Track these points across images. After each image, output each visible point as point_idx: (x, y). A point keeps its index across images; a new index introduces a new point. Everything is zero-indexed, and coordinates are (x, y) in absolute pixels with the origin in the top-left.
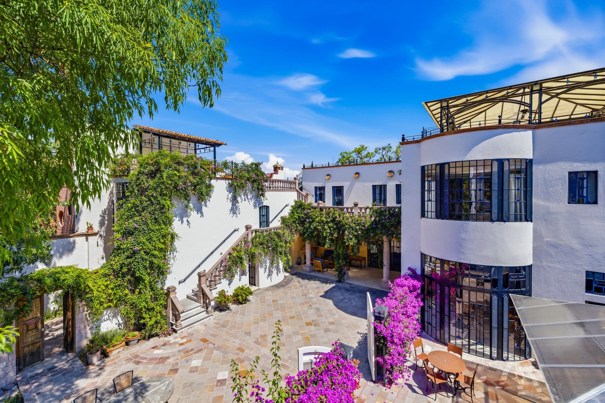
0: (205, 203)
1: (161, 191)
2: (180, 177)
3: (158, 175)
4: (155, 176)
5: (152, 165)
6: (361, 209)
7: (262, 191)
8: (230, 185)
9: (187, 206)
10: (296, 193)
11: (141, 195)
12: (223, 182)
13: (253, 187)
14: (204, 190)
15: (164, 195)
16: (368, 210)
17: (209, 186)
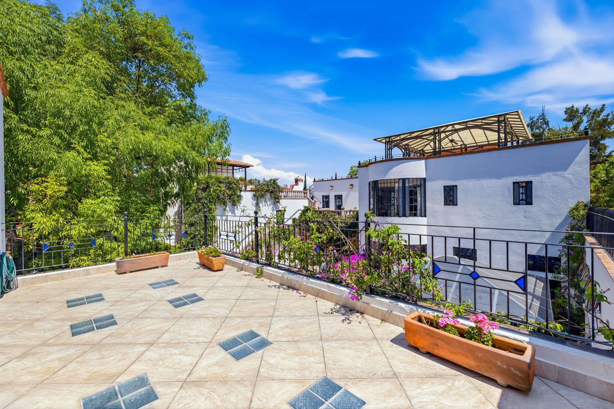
0: (237, 207)
1: (210, 200)
2: (220, 191)
3: (208, 190)
4: (206, 190)
5: (204, 184)
6: (347, 212)
7: (278, 199)
8: (254, 196)
9: (225, 210)
10: (307, 201)
11: (198, 202)
12: (250, 193)
13: (271, 196)
14: (236, 199)
15: (211, 202)
16: (352, 213)
17: (240, 197)
